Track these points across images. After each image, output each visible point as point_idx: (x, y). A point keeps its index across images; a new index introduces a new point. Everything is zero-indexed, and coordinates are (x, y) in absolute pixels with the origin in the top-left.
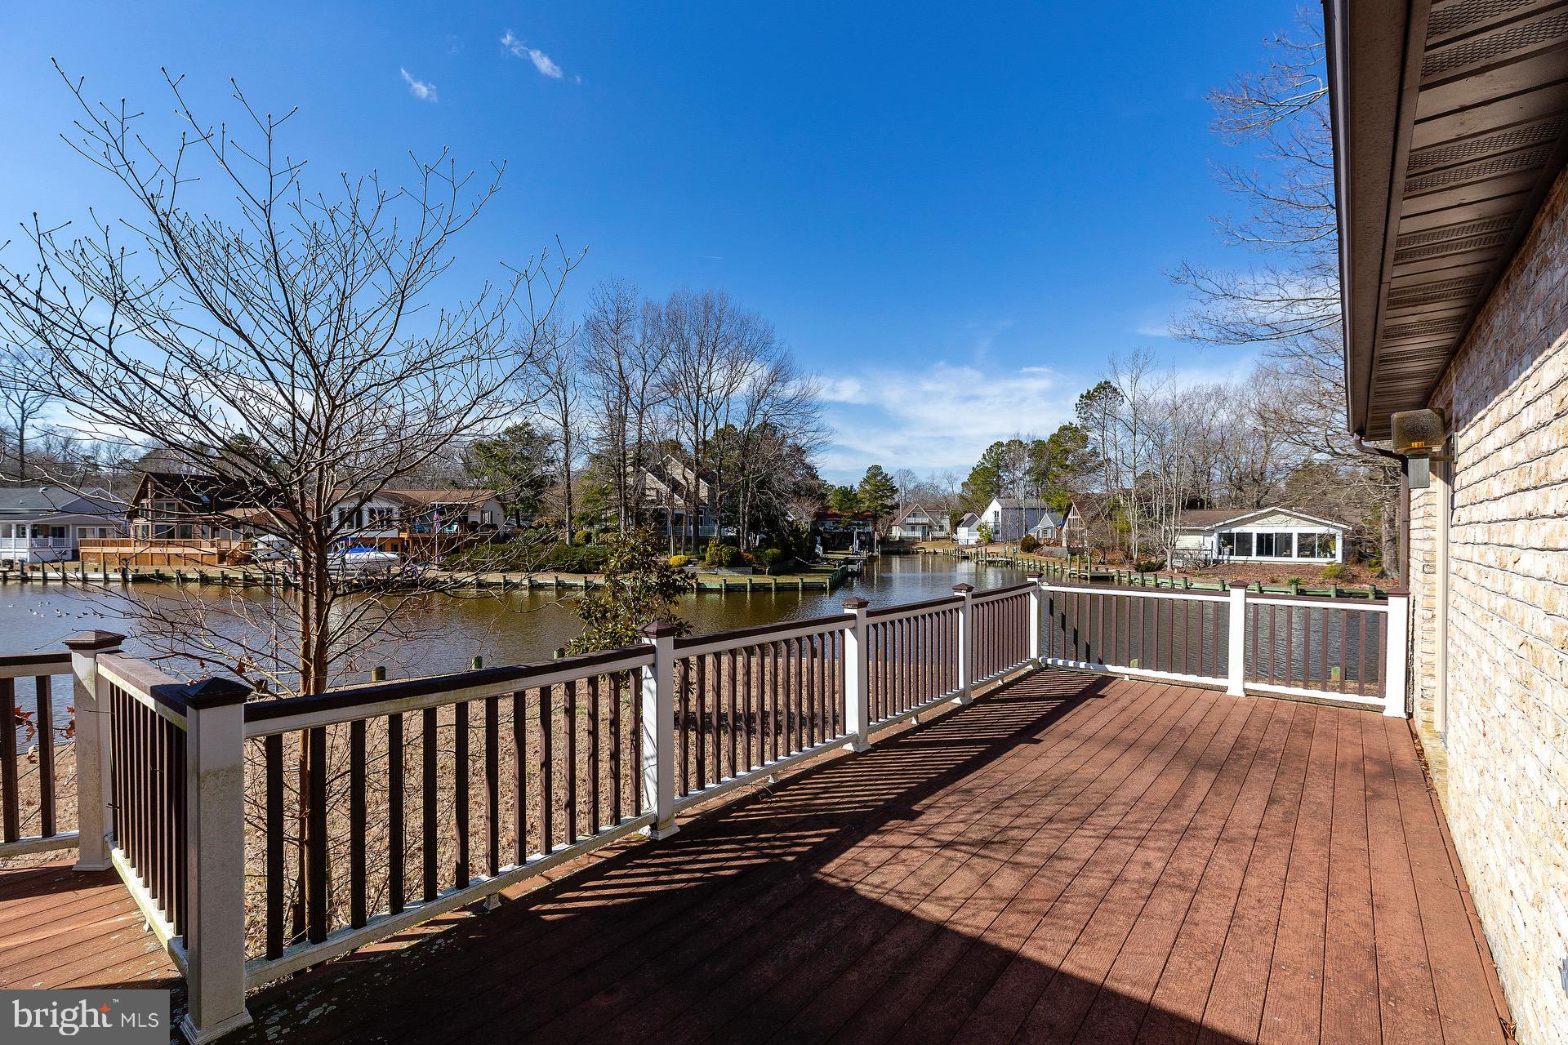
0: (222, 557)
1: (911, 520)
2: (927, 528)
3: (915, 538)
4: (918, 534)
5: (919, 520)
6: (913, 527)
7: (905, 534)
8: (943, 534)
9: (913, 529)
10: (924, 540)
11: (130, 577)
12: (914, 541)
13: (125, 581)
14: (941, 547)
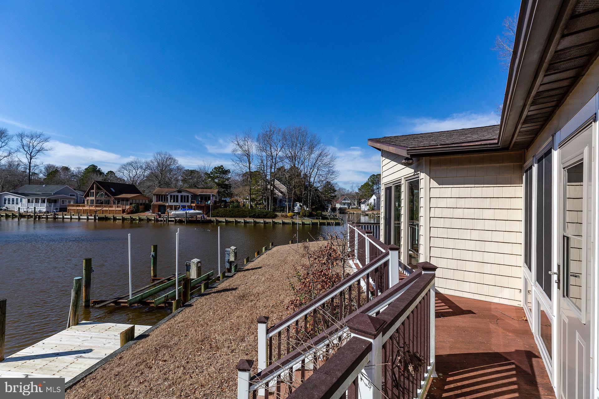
0: (124, 211)
1: (344, 202)
2: (349, 204)
3: (345, 208)
4: (346, 206)
5: (346, 202)
6: (344, 204)
7: (342, 206)
8: (355, 207)
9: (344, 205)
10: (348, 209)
11: (97, 218)
12: (345, 209)
13: (95, 219)
14: (355, 211)
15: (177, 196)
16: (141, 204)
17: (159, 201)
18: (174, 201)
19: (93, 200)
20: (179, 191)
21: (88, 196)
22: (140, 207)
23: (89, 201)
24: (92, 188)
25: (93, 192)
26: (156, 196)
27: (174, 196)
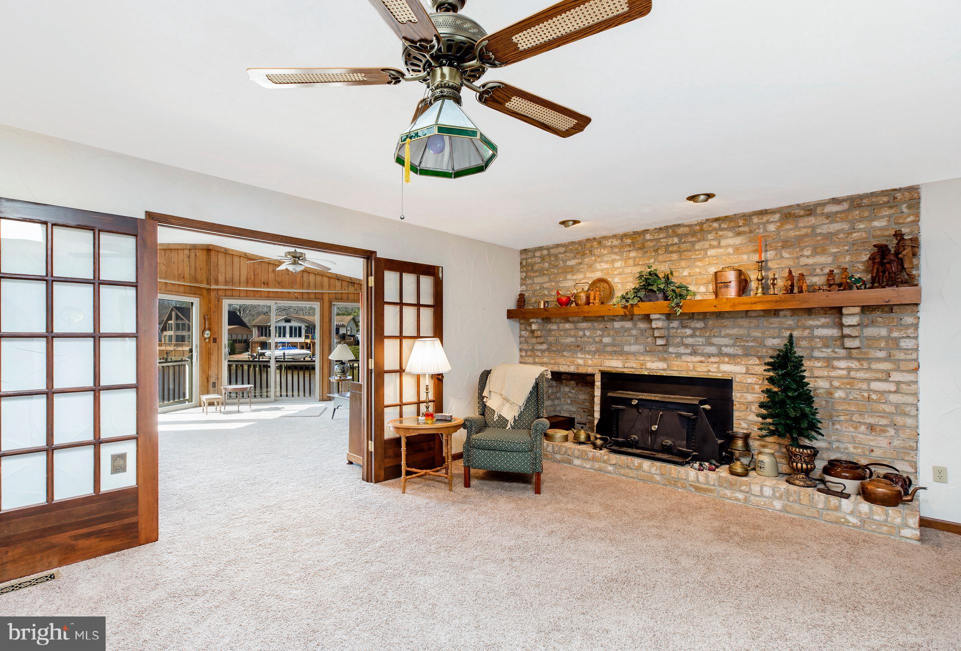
15: (284, 328)
16: (240, 342)
17: (262, 336)
18: (280, 336)
19: (172, 336)
20: (288, 321)
21: (165, 330)
22: (237, 345)
23: (167, 338)
24: (170, 318)
25: (172, 324)
26: (257, 329)
27: (280, 328)
